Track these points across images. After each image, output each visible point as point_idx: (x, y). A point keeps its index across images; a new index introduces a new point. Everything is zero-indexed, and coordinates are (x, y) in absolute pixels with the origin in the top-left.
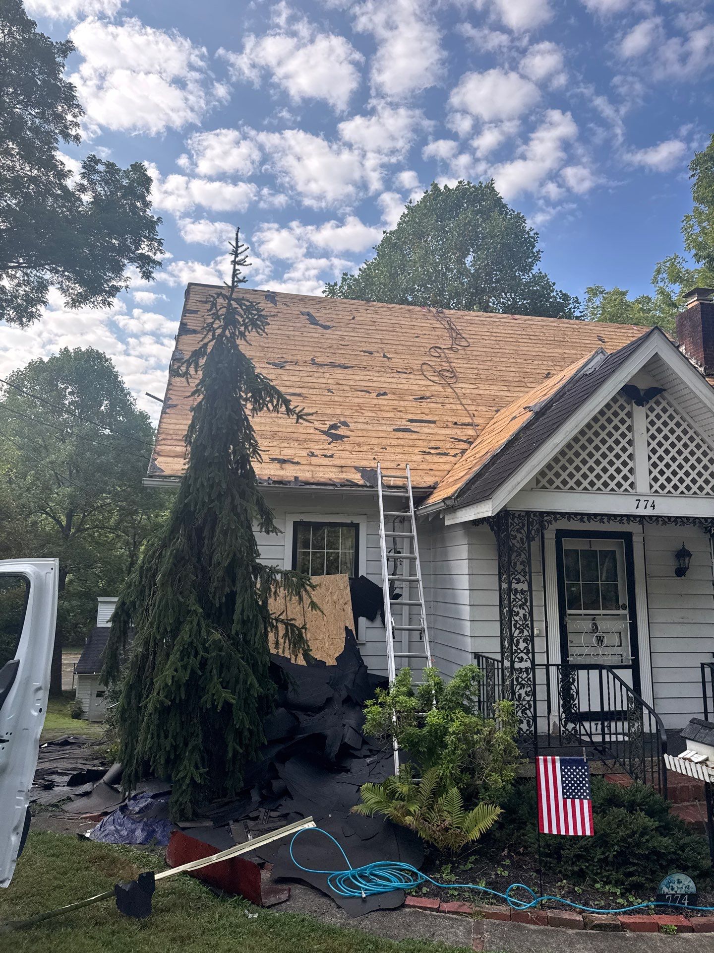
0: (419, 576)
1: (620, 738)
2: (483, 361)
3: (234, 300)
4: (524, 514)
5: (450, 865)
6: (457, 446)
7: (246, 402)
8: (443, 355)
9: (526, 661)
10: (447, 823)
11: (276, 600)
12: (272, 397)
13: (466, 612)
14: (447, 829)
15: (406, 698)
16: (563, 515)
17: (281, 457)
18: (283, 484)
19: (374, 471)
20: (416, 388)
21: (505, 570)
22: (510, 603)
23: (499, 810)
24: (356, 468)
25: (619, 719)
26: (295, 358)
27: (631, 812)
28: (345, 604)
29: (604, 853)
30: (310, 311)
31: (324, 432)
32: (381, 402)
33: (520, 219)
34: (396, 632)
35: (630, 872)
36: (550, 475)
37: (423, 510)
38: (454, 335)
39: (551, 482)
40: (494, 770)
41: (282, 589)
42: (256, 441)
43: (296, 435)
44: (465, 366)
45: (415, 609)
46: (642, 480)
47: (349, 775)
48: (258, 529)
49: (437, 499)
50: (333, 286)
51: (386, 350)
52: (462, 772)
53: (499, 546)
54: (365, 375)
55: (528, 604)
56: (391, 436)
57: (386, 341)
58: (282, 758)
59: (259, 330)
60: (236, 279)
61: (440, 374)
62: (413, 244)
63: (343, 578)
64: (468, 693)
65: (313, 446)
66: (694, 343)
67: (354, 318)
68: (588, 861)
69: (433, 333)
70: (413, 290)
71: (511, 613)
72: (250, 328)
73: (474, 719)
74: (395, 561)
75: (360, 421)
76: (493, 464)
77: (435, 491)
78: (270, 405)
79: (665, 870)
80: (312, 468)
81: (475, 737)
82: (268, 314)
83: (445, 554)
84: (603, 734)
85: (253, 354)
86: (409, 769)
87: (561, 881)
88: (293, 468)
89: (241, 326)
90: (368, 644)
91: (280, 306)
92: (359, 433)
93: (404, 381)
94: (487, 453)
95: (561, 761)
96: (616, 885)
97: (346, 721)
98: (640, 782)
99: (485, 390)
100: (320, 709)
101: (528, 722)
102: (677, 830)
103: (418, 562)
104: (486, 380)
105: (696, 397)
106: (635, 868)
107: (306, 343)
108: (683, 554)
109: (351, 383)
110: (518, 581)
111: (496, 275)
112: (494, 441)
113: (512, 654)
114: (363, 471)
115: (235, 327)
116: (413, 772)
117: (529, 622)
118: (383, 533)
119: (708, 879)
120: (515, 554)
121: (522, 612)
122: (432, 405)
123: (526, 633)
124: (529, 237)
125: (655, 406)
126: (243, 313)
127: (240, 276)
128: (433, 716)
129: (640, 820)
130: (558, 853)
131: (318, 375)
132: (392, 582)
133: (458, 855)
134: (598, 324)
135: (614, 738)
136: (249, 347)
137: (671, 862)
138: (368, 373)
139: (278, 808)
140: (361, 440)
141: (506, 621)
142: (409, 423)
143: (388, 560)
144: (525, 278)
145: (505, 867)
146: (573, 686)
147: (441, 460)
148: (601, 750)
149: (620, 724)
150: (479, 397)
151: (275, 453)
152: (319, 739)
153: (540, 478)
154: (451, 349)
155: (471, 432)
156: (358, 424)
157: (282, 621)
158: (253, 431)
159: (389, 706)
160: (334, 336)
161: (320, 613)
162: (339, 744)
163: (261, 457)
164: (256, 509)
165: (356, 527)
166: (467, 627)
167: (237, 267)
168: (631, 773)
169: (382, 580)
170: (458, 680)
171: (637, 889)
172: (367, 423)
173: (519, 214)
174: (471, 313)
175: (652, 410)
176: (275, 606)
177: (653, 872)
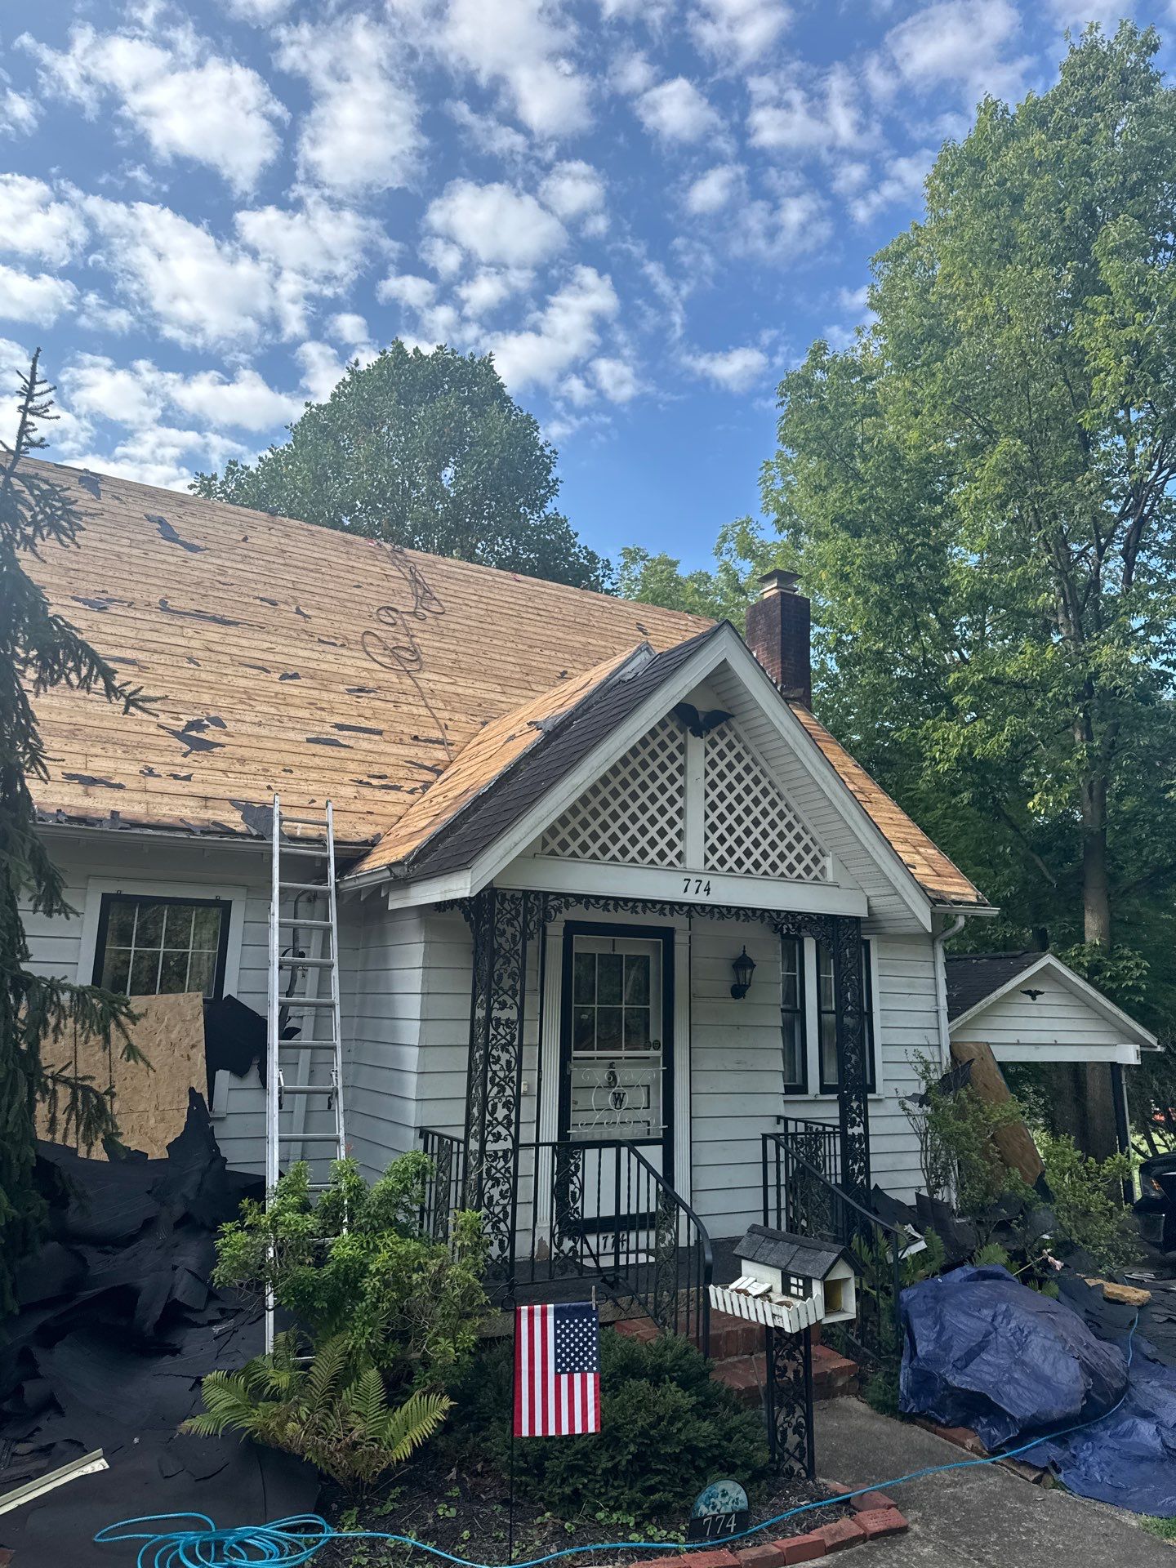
0: (335, 997)
1: (642, 1258)
2: (465, 640)
3: (17, 476)
4: (519, 895)
5: (356, 1510)
6: (416, 776)
7: (25, 666)
8: (399, 622)
9: (505, 1139)
10: (355, 1435)
11: (56, 1041)
12: (78, 662)
13: (411, 1058)
14: (355, 1445)
15: (297, 1217)
16: (579, 898)
17: (86, 774)
18: (88, 824)
19: (266, 810)
20: (352, 671)
21: (484, 987)
22: (487, 1041)
23: (446, 1403)
24: (232, 801)
25: (643, 1228)
26: (129, 595)
27: (656, 1385)
28: (193, 1046)
29: (613, 1458)
30: (164, 515)
31: (175, 734)
32: (287, 690)
33: (530, 424)
34: (285, 1096)
35: (651, 1487)
36: (564, 834)
37: (351, 882)
38: (420, 592)
39: (564, 845)
40: (442, 1332)
41: (70, 1021)
42: (39, 741)
43: (119, 735)
44: (437, 644)
45: (322, 1056)
46: (695, 850)
47: (178, 1359)
48: (30, 905)
49: (377, 864)
50: (210, 480)
51: (301, 602)
52: (386, 1340)
53: (477, 946)
54: (262, 641)
55: (516, 1043)
56: (302, 750)
57: (302, 587)
58: (49, 1337)
59: (63, 538)
60: (25, 440)
61: (394, 652)
62: (356, 434)
63: (191, 1000)
64: (405, 1199)
65: (152, 756)
66: (769, 650)
67: (245, 539)
68: (585, 1474)
69: (385, 584)
70: (352, 509)
71: (487, 1059)
72: (45, 532)
73: (414, 1246)
74: (293, 971)
75: (248, 719)
76: (476, 810)
77: (375, 850)
78: (73, 676)
79: (703, 1475)
80: (147, 797)
81: (415, 1276)
82: (83, 510)
83: (385, 958)
84: (617, 1254)
85: (45, 578)
86: (292, 1341)
87: (542, 1514)
88: (109, 795)
89: (29, 525)
90: (231, 1119)
91: (107, 500)
92: (245, 741)
93: (330, 658)
94: (466, 791)
95: (557, 1311)
96: (628, 1512)
97: (177, 1261)
98: (670, 1332)
99: (465, 687)
100: (132, 1239)
101: (501, 1242)
102: (721, 1407)
103: (335, 973)
104: (470, 671)
105: (776, 730)
106: (658, 1479)
107: (153, 572)
108: (743, 964)
109: (234, 650)
110: (503, 1006)
111: (490, 507)
112: (478, 773)
113: (483, 1127)
114: (247, 809)
115: (15, 526)
116: (300, 1346)
117: (514, 1074)
118: (275, 920)
119: (764, 1482)
120: (501, 961)
121: (505, 1057)
122: (378, 703)
123: (508, 1092)
124: (543, 455)
125: (717, 739)
126: (33, 503)
127: (34, 436)
128: (343, 1246)
129: (669, 1397)
130: (539, 1466)
131: (171, 630)
132: (284, 1008)
133: (373, 1488)
134: (639, 605)
135: (632, 1259)
136: (38, 565)
137: (712, 1461)
138: (265, 637)
139: (31, 1435)
140: (246, 753)
141: (478, 1074)
142: (335, 731)
143: (280, 968)
144: (534, 519)
145: (450, 1501)
146: (575, 1179)
147: (388, 798)
148: (613, 1281)
149: (643, 1235)
150: (456, 699)
151: (76, 765)
152: (124, 1298)
153: (549, 839)
154: (414, 614)
155: (441, 755)
156: (243, 724)
157: (66, 1081)
158: (35, 720)
159: (265, 1231)
160: (206, 566)
161: (141, 1064)
162: (162, 1304)
163: (45, 771)
164: (29, 868)
165: (225, 907)
166: (411, 1085)
167: (29, 418)
168: (656, 1316)
169: (267, 1004)
170: (391, 1180)
171: (660, 1514)
172: (260, 724)
173: (529, 416)
174: (449, 560)
175: (713, 744)
176: (53, 1052)
177: (685, 1481)
